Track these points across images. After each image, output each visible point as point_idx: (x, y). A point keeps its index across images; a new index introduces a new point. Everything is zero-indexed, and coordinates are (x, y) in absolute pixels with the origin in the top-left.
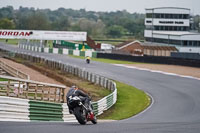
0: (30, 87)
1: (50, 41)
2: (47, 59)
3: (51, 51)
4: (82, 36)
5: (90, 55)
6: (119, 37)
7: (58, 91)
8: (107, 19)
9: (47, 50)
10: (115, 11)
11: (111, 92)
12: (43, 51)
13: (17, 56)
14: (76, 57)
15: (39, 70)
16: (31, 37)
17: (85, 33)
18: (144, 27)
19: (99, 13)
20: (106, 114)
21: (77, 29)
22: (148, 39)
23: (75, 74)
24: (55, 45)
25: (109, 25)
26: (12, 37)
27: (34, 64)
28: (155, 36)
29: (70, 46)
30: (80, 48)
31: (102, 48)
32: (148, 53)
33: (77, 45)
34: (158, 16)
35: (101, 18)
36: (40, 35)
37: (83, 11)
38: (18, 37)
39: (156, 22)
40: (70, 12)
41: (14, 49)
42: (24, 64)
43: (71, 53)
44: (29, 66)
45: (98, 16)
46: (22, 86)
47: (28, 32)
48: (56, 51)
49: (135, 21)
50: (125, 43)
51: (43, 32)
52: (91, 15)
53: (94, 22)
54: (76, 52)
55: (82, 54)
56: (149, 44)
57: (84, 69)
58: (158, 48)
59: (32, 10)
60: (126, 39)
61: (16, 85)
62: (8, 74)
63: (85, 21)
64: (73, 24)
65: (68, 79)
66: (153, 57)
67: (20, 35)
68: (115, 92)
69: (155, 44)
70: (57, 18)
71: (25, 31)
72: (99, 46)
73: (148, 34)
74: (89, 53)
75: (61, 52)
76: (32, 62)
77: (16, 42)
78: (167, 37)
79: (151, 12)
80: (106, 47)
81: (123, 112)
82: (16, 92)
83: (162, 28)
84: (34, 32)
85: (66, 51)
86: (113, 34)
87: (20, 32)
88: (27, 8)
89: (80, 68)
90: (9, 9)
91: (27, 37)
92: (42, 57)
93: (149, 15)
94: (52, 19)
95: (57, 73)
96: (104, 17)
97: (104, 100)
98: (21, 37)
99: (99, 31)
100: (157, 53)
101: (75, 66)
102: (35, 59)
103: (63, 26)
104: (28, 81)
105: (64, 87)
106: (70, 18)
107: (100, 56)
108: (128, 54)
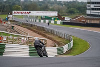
0: (30, 40)
1: (39, 16)
2: (38, 25)
3: (40, 21)
4: (55, 14)
5: (60, 23)
6: (74, 14)
7: (43, 41)
9: (38, 21)
10: (72, 1)
11: (70, 41)
12: (36, 21)
13: (23, 24)
14: (52, 24)
15: (34, 31)
16: (30, 14)
17: (57, 12)
18: (87, 9)
19: (64, 2)
21: (53, 10)
22: (88, 15)
23: (52, 32)
24: (42, 18)
25: (68, 8)
26: (20, 14)
27: (32, 28)
28: (92, 13)
29: (49, 18)
30: (54, 20)
31: (65, 19)
32: (88, 22)
33: (53, 18)
34: (93, 3)
35: (65, 4)
36: (34, 13)
39: (92, 6)
41: (21, 20)
42: (26, 28)
43: (50, 22)
44: (29, 29)
45: (63, 3)
46: (25, 39)
47: (28, 12)
48: (42, 21)
49: (82, 6)
50: (77, 17)
52: (60, 3)
53: (61, 7)
54: (52, 22)
55: (56, 23)
56: (89, 17)
57: (56, 30)
58: (93, 19)
60: (77, 15)
61: (23, 39)
62: (18, 33)
63: (56, 6)
64: (51, 7)
65: (48, 35)
66: (91, 24)
67: (24, 13)
68: (72, 42)
69: (92, 17)
70: (43, 5)
73: (88, 12)
75: (45, 22)
76: (30, 27)
77: (22, 17)
78: (98, 14)
79: (90, 1)
80: (67, 19)
81: (76, 51)
82: (22, 42)
83: (95, 9)
84: (31, 12)
85: (47, 21)
86: (71, 13)
87: (24, 12)
89: (54, 30)
91: (28, 14)
92: (35, 24)
93: (89, 3)
94: (40, 5)
95: (43, 32)
96: (67, 4)
98: (25, 14)
99: (64, 11)
100: (93, 22)
101: (52, 29)
102: (32, 25)
103: (45, 9)
104: (28, 36)
105: (47, 39)
106: (49, 5)
107: (64, 23)
108: (78, 22)
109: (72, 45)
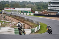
1: (20, 11)
2: (19, 16)
3: (21, 14)
6: (41, 9)
9: (19, 13)
10: (39, 2)
12: (18, 14)
13: (11, 15)
15: (17, 19)
16: (15, 10)
17: (31, 8)
18: (48, 6)
19: (35, 2)
20: (37, 32)
22: (49, 10)
23: (28, 20)
24: (22, 12)
25: (38, 6)
26: (9, 10)
27: (16, 18)
28: (51, 9)
29: (26, 12)
30: (29, 13)
31: (36, 12)
32: (49, 14)
33: (28, 12)
34: (52, 3)
35: (35, 4)
36: (17, 9)
37: (30, 2)
38: (11, 10)
39: (52, 5)
40: (26, 2)
43: (26, 14)
45: (34, 3)
46: (12, 24)
47: (14, 8)
49: (45, 5)
51: (18, 8)
52: (32, 3)
53: (33, 5)
54: (28, 14)
55: (30, 14)
56: (50, 11)
57: (30, 19)
58: (52, 12)
59: (15, 2)
60: (43, 10)
61: (11, 24)
62: (8, 21)
63: (30, 5)
64: (27, 6)
65: (26, 22)
66: (51, 15)
68: (40, 26)
69: (51, 11)
70: (22, 4)
71: (13, 8)
72: (35, 12)
73: (49, 8)
74: (32, 14)
75: (23, 14)
76: (15, 17)
78: (55, 9)
82: (10, 26)
83: (53, 7)
84: (15, 8)
87: (11, 8)
88: (13, 1)
89: (29, 19)
90: (8, 2)
91: (13, 10)
93: (49, 3)
94: (21, 4)
95: (22, 20)
96: (36, 3)
97: (36, 28)
99: (35, 8)
100: (52, 14)
101: (28, 18)
104: (14, 22)
105: (25, 24)
106: (26, 4)
107: (35, 15)
108: (43, 14)
109: (40, 28)
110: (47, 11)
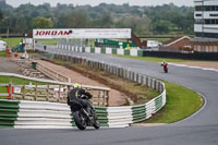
1: (91, 40)
2: (88, 59)
3: (93, 51)
4: (126, 34)
5: (136, 54)
6: (166, 33)
7: (102, 94)
8: (153, 14)
9: (88, 49)
11: (159, 92)
12: (84, 50)
13: (56, 57)
14: (120, 56)
15: (81, 72)
16: (71, 36)
17: (130, 30)
18: (194, 22)
19: (144, 7)
20: (155, 117)
21: (120, 25)
22: (198, 34)
23: (120, 74)
24: (97, 44)
25: (155, 21)
26: (50, 37)
27: (75, 65)
28: (205, 31)
29: (113, 44)
30: (124, 46)
31: (148, 45)
32: (199, 49)
33: (120, 44)
34: (208, 8)
35: (146, 13)
36: (80, 34)
37: (126, 5)
38: (57, 37)
39: (206, 15)
40: (112, 7)
41: (52, 50)
42: (64, 65)
43: (114, 52)
44: (70, 68)
45: (143, 10)
46: (62, 90)
47: (68, 30)
48: (98, 50)
49: (184, 15)
50: (173, 39)
51: (83, 30)
52: (135, 10)
53: (138, 18)
54: (120, 51)
55: (127, 53)
56: (200, 39)
57: (129, 69)
58: (209, 44)
59: (71, 6)
60: (174, 34)
61: (57, 89)
62: (47, 77)
63: (128, 17)
64: (116, 20)
65: (112, 81)
66: (205, 53)
67: (59, 34)
68: (164, 93)
69: (206, 39)
70: (99, 14)
71: (64, 30)
72: (145, 43)
73: (198, 28)
74: (134, 51)
75: (103, 51)
76: (72, 63)
77: (54, 42)
79: (200, 4)
80: (152, 44)
81: (174, 114)
82: (56, 96)
83: (213, 22)
84: (73, 30)
85: (109, 50)
86: (160, 30)
87: (59, 31)
88: (65, 5)
89: (125, 68)
90: (46, 7)
91: (66, 36)
92: (84, 58)
93: (198, 8)
95: (100, 74)
96: (150, 11)
97: (152, 102)
99: (144, 27)
100: (208, 49)
101: (120, 66)
102: (75, 60)
103: (105, 23)
104: (69, 84)
105: (108, 89)
106: (112, 14)
107: (147, 54)
108: (177, 51)
109: (164, 101)
110: (192, 40)
